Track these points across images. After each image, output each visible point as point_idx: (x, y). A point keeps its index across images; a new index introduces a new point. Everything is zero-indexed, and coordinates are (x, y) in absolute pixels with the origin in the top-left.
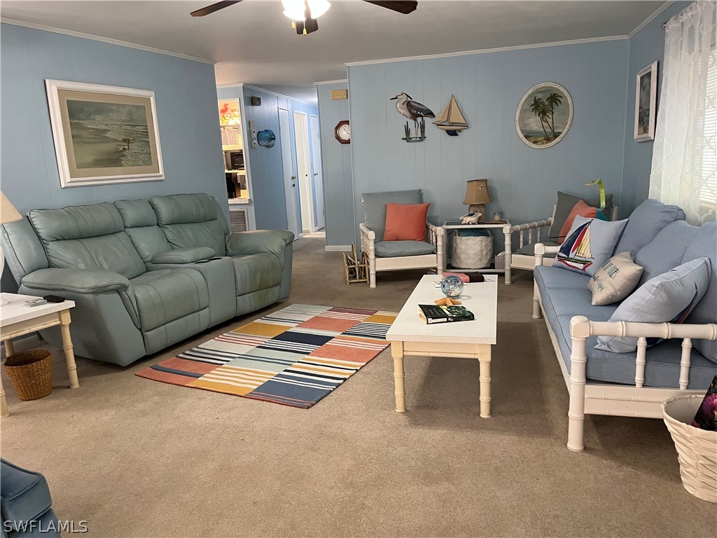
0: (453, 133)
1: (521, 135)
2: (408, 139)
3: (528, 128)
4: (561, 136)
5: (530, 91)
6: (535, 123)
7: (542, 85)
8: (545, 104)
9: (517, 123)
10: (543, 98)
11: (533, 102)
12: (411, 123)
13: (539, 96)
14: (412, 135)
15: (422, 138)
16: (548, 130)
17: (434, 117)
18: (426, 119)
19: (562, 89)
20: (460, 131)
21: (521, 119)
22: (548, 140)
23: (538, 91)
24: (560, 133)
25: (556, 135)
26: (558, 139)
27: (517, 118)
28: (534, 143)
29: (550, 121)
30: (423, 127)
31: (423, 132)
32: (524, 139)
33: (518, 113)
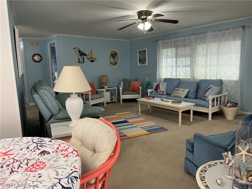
0: (92, 61)
1: (109, 63)
2: (79, 62)
3: (110, 61)
4: (118, 64)
5: (111, 51)
6: (112, 60)
7: (113, 50)
8: (114, 55)
9: (108, 60)
11: (111, 54)
13: (112, 53)
14: (81, 61)
15: (83, 62)
16: (115, 62)
19: (117, 52)
20: (94, 61)
22: (115, 65)
24: (117, 63)
25: (117, 64)
26: (117, 65)
28: (112, 65)
29: (115, 60)
30: (83, 59)
32: (110, 64)
33: (108, 57)
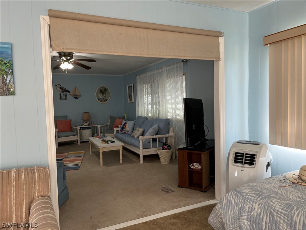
0: (76, 98)
1: (97, 99)
2: (61, 99)
3: (99, 98)
5: (99, 87)
6: (101, 96)
7: (102, 86)
8: (103, 91)
9: (96, 96)
10: (103, 89)
12: (62, 94)
13: (101, 89)
14: (62, 97)
15: (66, 99)
16: (104, 98)
17: (70, 92)
18: (67, 93)
19: (107, 87)
20: (78, 97)
21: (97, 95)
22: (105, 101)
23: (101, 87)
25: (107, 100)
26: (107, 101)
27: (96, 94)
28: (101, 102)
29: (105, 96)
30: (66, 95)
31: (66, 97)
32: (98, 101)
33: (96, 93)
